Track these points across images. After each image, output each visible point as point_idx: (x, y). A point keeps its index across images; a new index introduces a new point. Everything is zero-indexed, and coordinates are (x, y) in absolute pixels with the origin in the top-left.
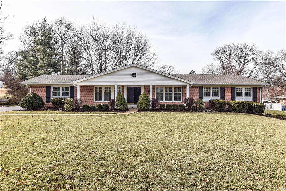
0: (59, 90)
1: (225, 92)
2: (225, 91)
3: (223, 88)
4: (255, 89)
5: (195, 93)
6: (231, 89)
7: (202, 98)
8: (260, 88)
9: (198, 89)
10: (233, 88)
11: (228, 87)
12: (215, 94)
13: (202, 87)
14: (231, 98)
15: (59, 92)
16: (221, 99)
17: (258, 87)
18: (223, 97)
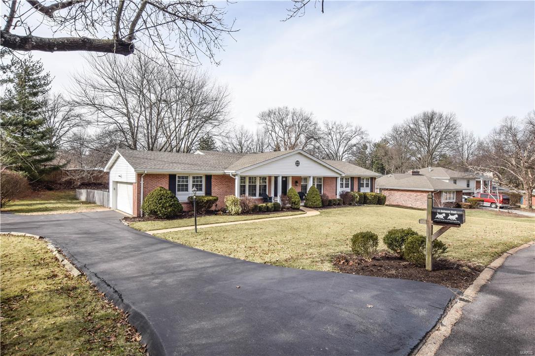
0: (187, 182)
2: (354, 182)
3: (352, 179)
9: (336, 180)
10: (359, 178)
11: (356, 178)
14: (358, 190)
15: (187, 185)
18: (352, 189)
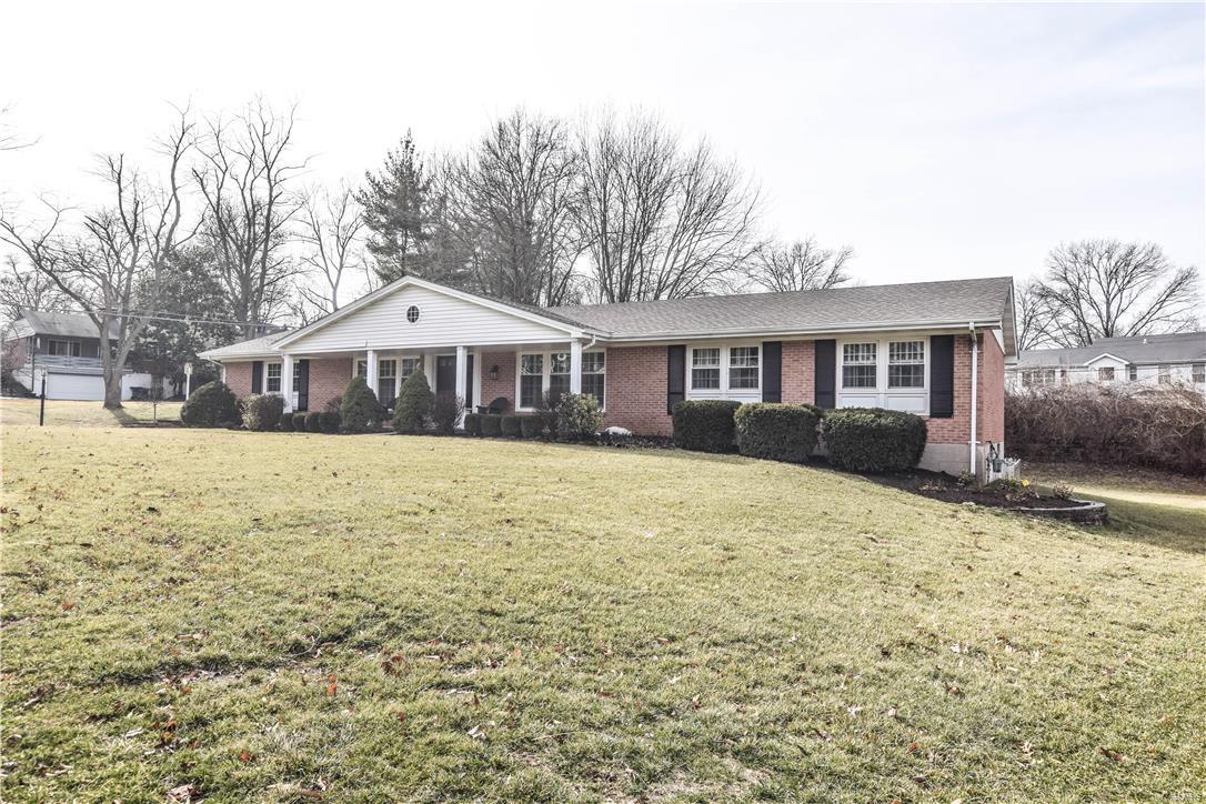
0: (280, 373)
1: (784, 369)
2: (784, 361)
3: (774, 349)
4: (945, 345)
5: (654, 376)
6: (813, 352)
7: (679, 393)
8: (973, 339)
9: (665, 359)
10: (823, 348)
11: (798, 344)
12: (742, 379)
13: (682, 349)
14: (813, 396)
16: (764, 401)
17: (960, 337)
18: (772, 392)
